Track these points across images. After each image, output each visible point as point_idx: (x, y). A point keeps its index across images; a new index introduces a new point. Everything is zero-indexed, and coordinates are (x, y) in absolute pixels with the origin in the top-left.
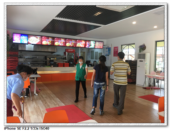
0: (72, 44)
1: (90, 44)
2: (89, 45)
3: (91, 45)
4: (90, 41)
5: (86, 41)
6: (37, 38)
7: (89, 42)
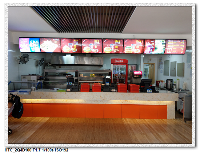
0: (115, 48)
1: (154, 46)
2: (151, 48)
3: (156, 48)
4: (154, 40)
5: (144, 40)
6: (53, 42)
7: (151, 43)
